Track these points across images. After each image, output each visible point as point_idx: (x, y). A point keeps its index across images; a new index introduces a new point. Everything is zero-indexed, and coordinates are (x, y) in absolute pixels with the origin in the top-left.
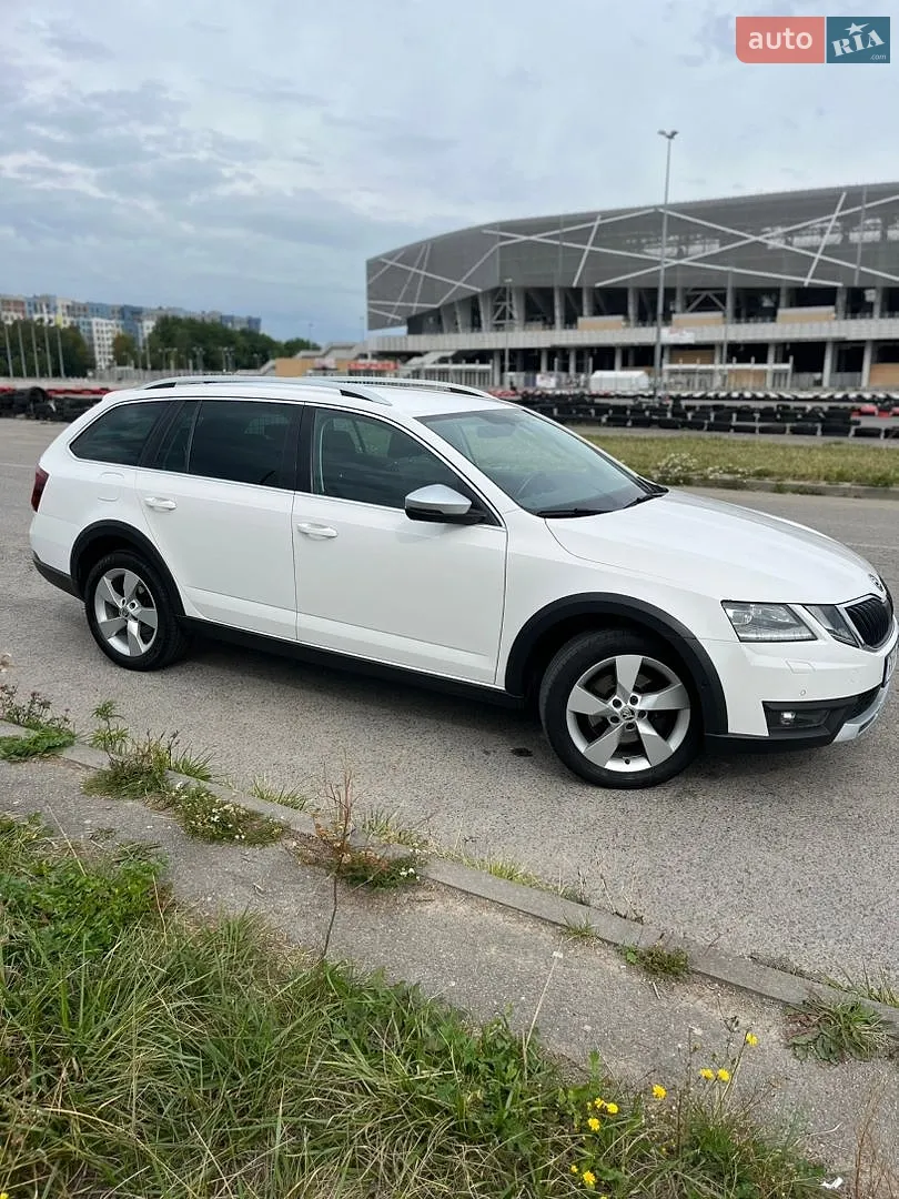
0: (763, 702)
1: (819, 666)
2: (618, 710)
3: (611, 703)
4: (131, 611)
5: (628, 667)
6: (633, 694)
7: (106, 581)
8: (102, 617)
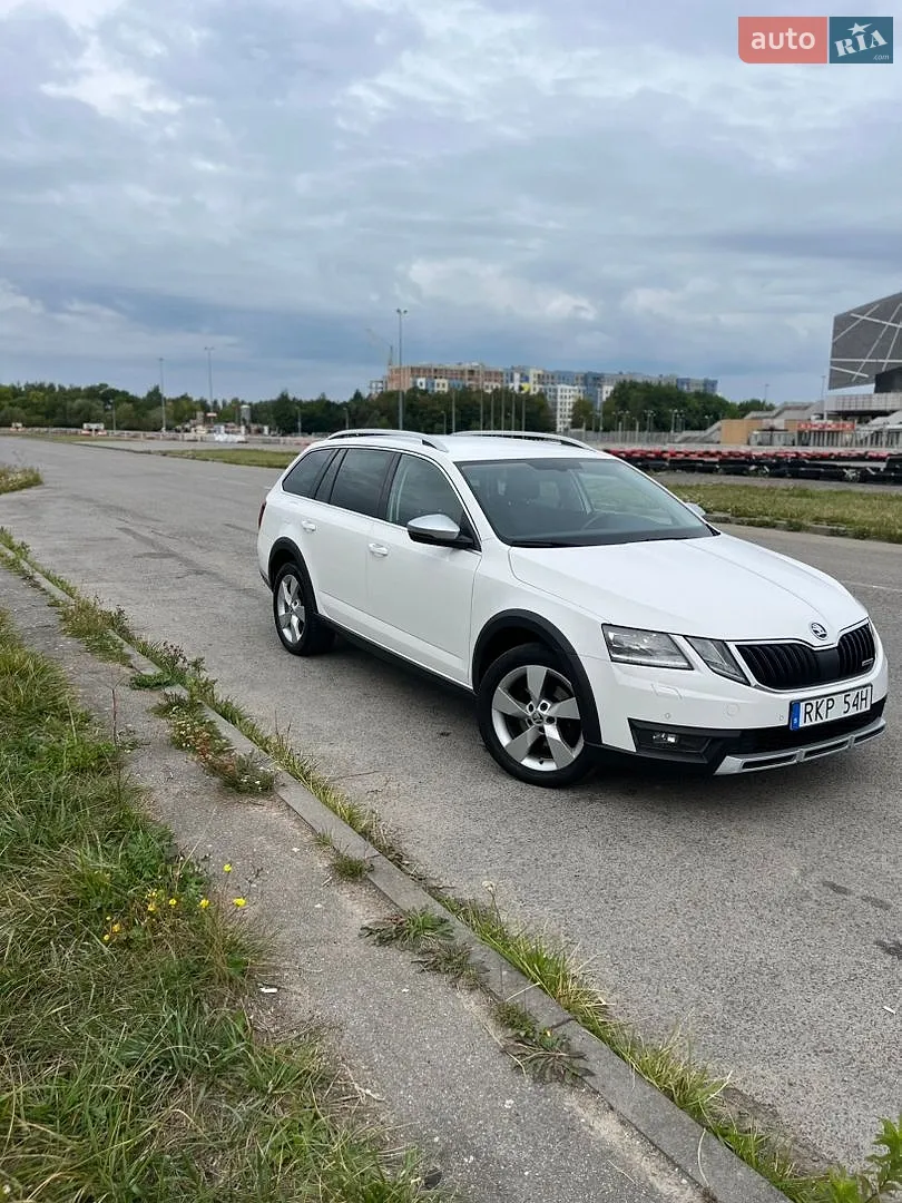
0: (629, 720)
1: (685, 693)
2: (530, 714)
3: (528, 707)
4: (294, 608)
5: (536, 675)
6: (544, 701)
7: (284, 584)
8: (282, 612)
